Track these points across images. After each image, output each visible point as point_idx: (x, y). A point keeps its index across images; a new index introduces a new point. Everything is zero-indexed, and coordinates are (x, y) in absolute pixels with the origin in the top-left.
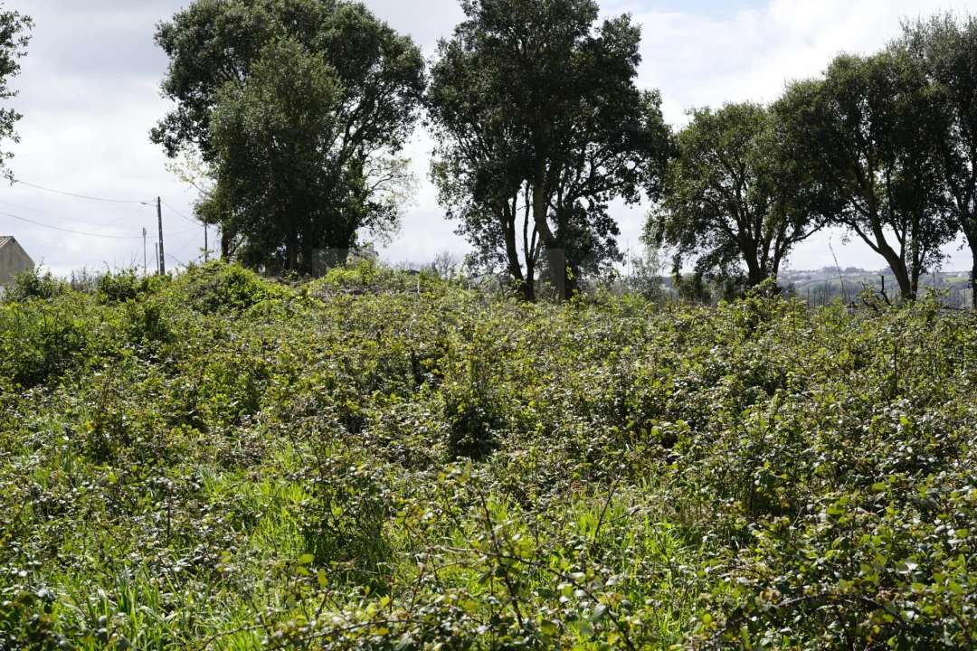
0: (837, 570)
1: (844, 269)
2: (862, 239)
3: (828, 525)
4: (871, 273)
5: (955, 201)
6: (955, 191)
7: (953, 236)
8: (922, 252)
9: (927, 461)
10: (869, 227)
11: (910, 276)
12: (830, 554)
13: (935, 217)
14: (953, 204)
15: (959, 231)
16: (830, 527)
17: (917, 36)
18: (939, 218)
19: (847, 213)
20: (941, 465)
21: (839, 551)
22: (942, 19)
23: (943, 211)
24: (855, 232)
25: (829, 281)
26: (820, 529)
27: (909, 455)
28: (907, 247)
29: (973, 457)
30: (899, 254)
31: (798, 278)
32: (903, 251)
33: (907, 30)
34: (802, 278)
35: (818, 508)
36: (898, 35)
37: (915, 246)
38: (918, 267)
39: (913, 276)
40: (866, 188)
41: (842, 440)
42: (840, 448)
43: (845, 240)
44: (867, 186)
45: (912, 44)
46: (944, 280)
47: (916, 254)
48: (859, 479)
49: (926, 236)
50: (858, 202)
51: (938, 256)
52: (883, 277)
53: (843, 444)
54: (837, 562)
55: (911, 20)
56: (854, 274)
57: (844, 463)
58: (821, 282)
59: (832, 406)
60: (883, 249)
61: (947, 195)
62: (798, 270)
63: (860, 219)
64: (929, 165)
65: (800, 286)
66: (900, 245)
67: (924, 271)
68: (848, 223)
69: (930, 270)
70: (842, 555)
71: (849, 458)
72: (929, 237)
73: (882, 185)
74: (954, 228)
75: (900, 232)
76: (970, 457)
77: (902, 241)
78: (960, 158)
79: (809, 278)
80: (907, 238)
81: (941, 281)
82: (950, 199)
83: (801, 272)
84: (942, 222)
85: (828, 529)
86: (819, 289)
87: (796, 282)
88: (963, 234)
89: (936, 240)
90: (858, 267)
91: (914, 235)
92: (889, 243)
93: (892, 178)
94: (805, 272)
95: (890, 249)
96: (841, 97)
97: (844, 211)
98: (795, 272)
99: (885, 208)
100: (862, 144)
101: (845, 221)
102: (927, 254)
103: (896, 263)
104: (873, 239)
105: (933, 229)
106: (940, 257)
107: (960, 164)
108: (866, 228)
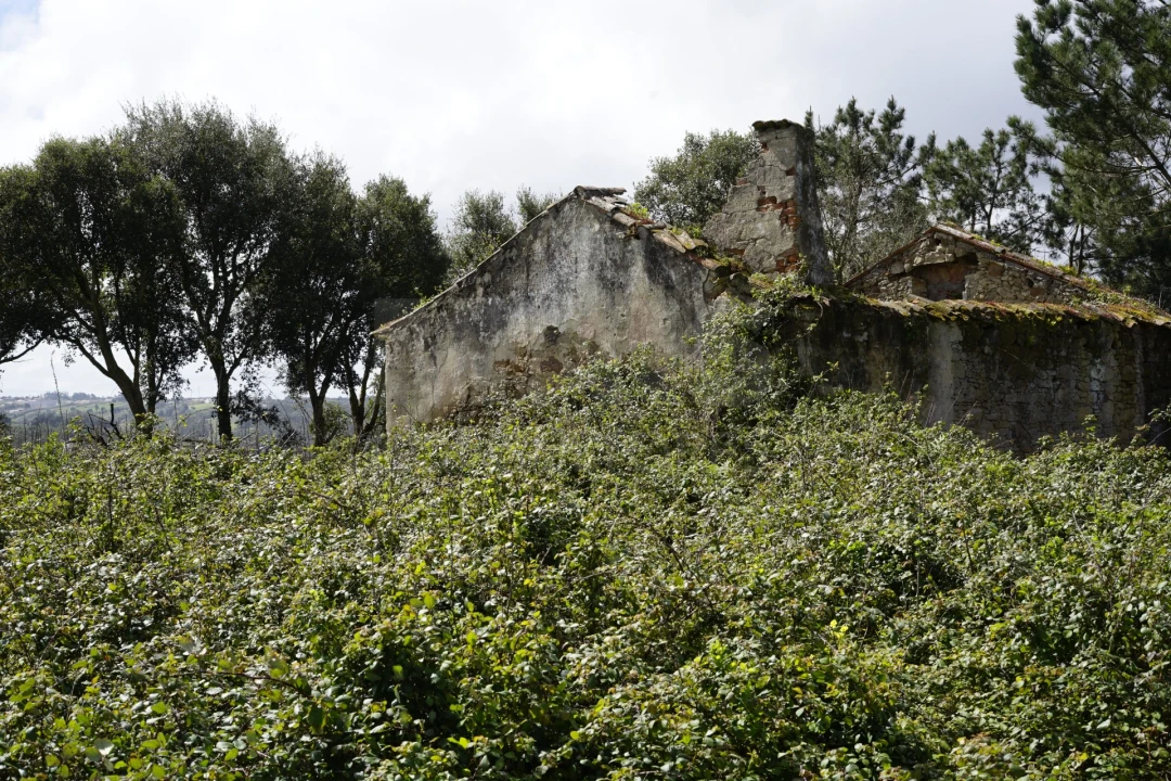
0: (22, 766)
1: (71, 395)
2: (88, 360)
3: (18, 712)
4: (103, 399)
5: (195, 316)
6: (195, 305)
7: (193, 356)
8: (159, 375)
9: (142, 625)
10: (96, 344)
11: (145, 403)
12: (15, 748)
13: (172, 334)
14: (192, 320)
15: (200, 350)
16: (20, 714)
17: (145, 126)
18: (177, 334)
19: (69, 329)
20: (158, 626)
21: (25, 744)
22: (169, 108)
23: (181, 328)
24: (78, 351)
25: (52, 410)
26: (8, 719)
27: (122, 618)
28: (142, 369)
29: (195, 616)
30: (132, 377)
31: (13, 407)
32: (137, 374)
33: (131, 117)
34: (19, 406)
35: (9, 692)
36: (123, 122)
37: (151, 369)
38: (155, 394)
39: (148, 403)
40: (91, 299)
41: (41, 608)
42: (39, 617)
43: (69, 360)
44: (92, 297)
45: (139, 134)
46: (190, 408)
47: (152, 378)
48: (63, 652)
49: (163, 355)
50: (82, 316)
51: (177, 379)
52: (112, 405)
53: (43, 612)
54: (23, 758)
55: (134, 106)
56: (83, 402)
57: (44, 634)
58: (42, 412)
59: (30, 566)
60: (114, 372)
61: (185, 309)
62: (13, 396)
63: (84, 335)
64: (164, 274)
65: (16, 417)
66: (133, 367)
67: (162, 398)
68: (70, 340)
69: (169, 396)
70: (29, 749)
71: (51, 628)
72: (166, 358)
73: (110, 295)
74: (194, 346)
75: (133, 352)
76: (191, 617)
77: (136, 362)
78: (199, 267)
79: (27, 406)
80: (141, 358)
81: (186, 408)
82: (189, 314)
83: (17, 399)
84: (181, 340)
85: (18, 718)
86: (40, 420)
87: (11, 411)
88: (204, 355)
89: (175, 361)
90: (88, 392)
91: (149, 354)
92: (120, 365)
93: (122, 287)
94: (22, 398)
95: (121, 372)
96: (56, 190)
97: (65, 325)
98: (9, 399)
99: (115, 323)
100: (85, 245)
101: (66, 338)
102: (165, 377)
103: (129, 388)
104: (101, 360)
105: (171, 348)
106: (179, 381)
107: (200, 273)
108: (94, 346)
